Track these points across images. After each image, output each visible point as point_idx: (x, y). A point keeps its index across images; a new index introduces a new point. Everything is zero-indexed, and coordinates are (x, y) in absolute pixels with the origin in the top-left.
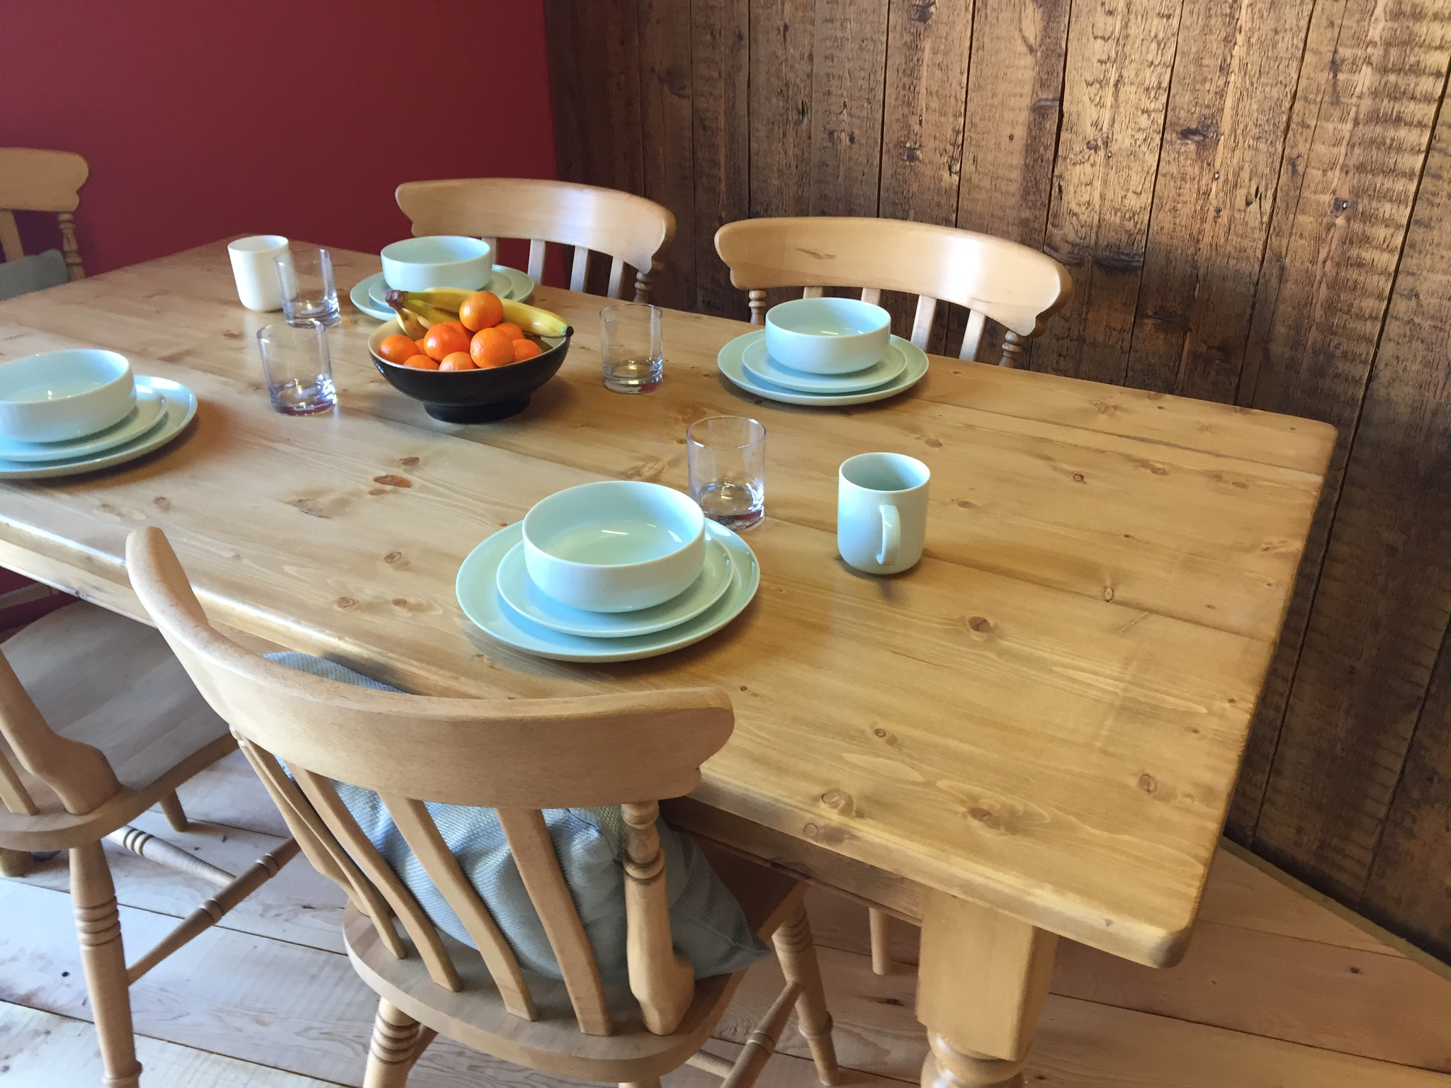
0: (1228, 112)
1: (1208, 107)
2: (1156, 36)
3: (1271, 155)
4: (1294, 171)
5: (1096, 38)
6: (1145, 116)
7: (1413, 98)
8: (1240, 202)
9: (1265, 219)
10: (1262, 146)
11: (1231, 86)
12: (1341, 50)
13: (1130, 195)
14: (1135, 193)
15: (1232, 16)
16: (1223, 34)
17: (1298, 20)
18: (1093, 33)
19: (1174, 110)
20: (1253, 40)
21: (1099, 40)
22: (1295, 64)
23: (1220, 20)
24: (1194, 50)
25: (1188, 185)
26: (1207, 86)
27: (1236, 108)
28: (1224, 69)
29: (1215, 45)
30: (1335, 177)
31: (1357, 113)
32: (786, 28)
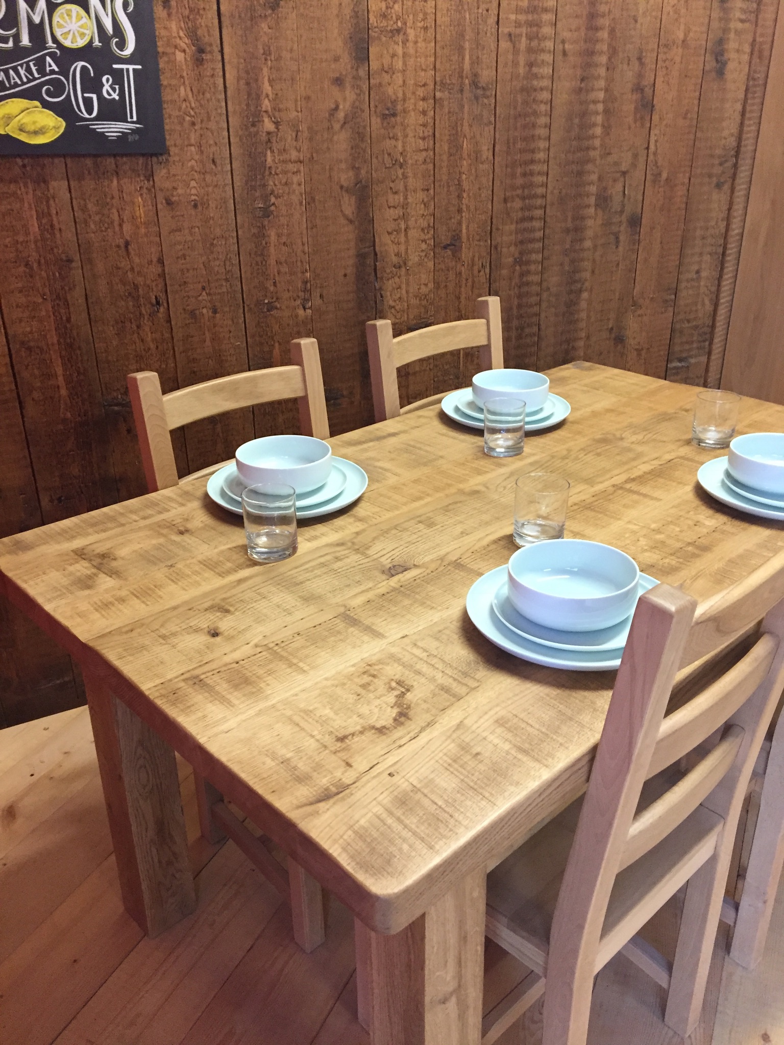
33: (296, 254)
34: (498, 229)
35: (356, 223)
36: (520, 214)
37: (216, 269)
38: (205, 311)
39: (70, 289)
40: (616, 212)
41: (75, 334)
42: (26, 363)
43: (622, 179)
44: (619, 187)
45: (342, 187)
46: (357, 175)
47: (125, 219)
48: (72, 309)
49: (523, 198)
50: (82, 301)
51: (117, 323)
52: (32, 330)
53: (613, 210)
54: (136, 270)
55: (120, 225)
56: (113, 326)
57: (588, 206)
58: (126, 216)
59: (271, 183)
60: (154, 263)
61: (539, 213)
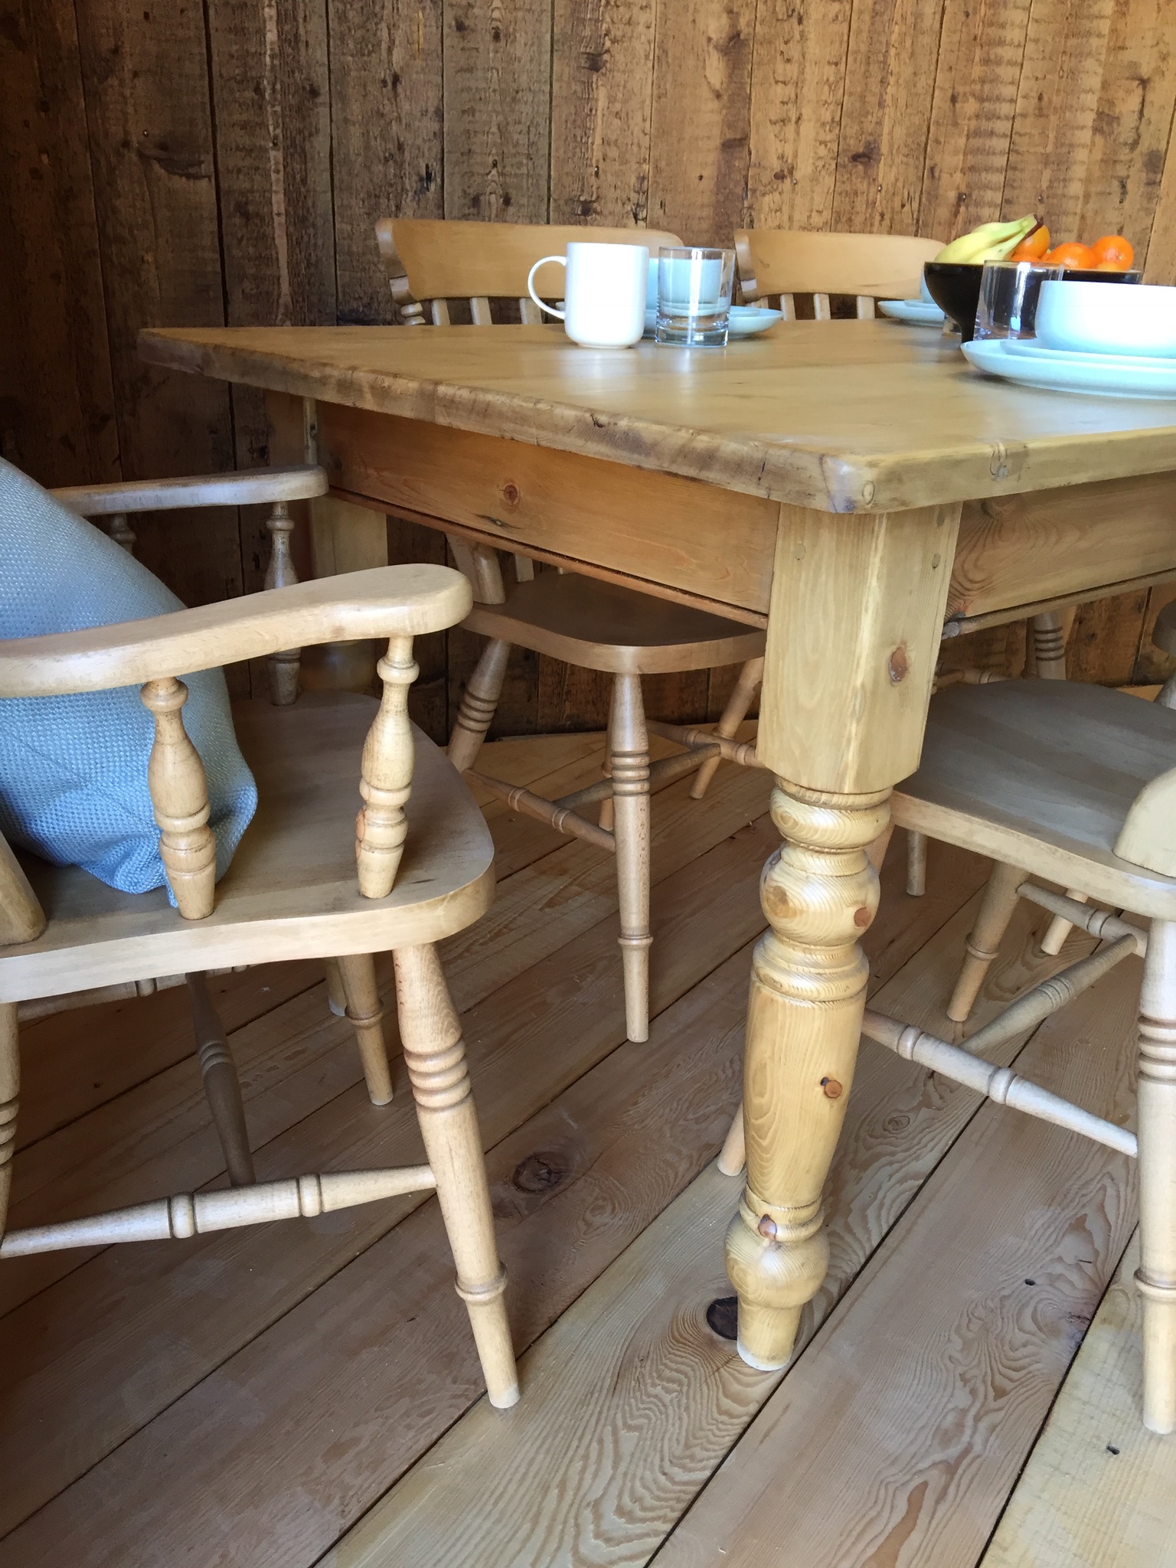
0: (885, 138)
1: (871, 134)
2: (828, 80)
3: (917, 167)
4: (933, 177)
5: (777, 82)
6: (823, 146)
7: (999, 118)
8: (897, 204)
9: (915, 216)
10: (911, 161)
11: (887, 117)
12: (957, 86)
13: (814, 214)
14: (818, 211)
15: (885, 62)
16: (879, 78)
17: (929, 66)
18: (774, 78)
19: (845, 138)
20: (901, 81)
21: (780, 84)
22: (929, 99)
23: (876, 66)
24: (859, 89)
25: (859, 199)
26: (870, 117)
27: (891, 133)
28: (881, 104)
29: (875, 87)
30: (958, 176)
31: (968, 130)
32: (396, 79)
33: (632, 134)
34: (937, 142)
35: (725, 98)
36: (973, 123)
37: (516, 137)
38: (493, 197)
39: (311, 135)
40: (1126, 144)
41: (310, 204)
42: (239, 236)
43: (1139, 91)
44: (1134, 102)
45: (709, 39)
46: (734, 24)
47: (397, 42)
48: (309, 165)
49: (981, 100)
50: (325, 154)
51: (369, 195)
52: (253, 186)
53: (1122, 140)
54: (404, 121)
55: (390, 51)
56: (363, 202)
57: (1083, 128)
58: (399, 36)
59: (608, 19)
60: (429, 115)
61: (1003, 126)
